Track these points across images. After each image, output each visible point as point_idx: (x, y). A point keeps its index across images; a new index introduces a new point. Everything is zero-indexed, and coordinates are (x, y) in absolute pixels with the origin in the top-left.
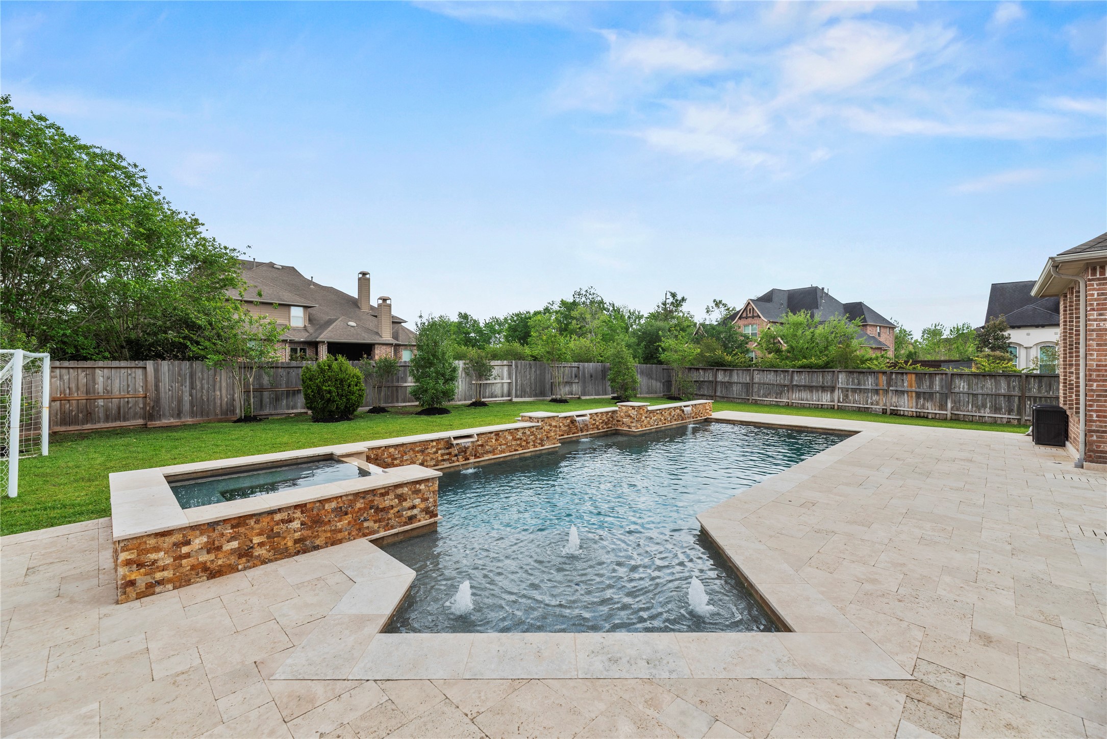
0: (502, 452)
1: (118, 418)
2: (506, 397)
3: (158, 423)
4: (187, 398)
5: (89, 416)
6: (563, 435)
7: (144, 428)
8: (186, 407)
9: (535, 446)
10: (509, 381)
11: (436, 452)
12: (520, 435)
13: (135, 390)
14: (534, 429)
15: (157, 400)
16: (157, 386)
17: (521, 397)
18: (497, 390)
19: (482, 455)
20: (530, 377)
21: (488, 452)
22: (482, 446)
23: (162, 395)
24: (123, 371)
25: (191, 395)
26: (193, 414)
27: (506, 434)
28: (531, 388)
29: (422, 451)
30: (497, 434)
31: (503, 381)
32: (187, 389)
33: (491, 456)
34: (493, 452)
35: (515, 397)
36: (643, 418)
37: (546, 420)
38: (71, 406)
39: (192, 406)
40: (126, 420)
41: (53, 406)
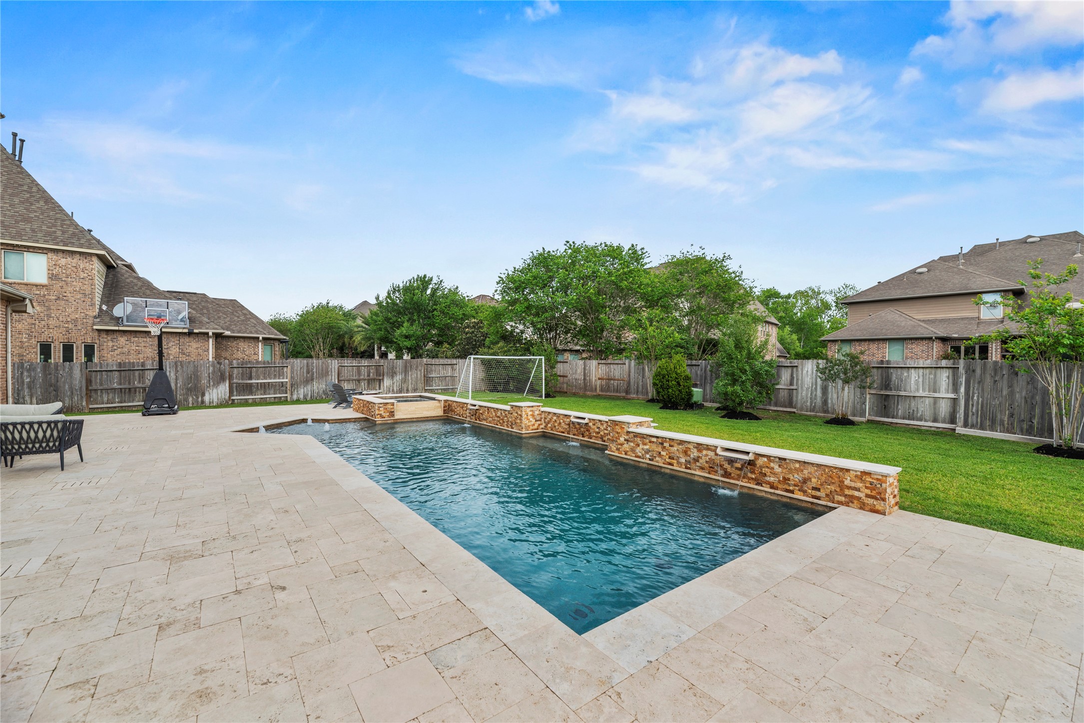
1: (617, 392)
2: (944, 422)
3: (629, 396)
4: (641, 383)
5: (608, 388)
6: (564, 433)
7: (624, 398)
8: (640, 389)
10: (952, 396)
13: (623, 377)
15: (629, 383)
16: (629, 375)
17: (982, 428)
18: (924, 407)
20: (1012, 394)
23: (631, 380)
24: (619, 365)
25: (642, 382)
26: (643, 393)
28: (1011, 415)
29: (462, 408)
31: (936, 395)
32: (640, 378)
35: (966, 425)
36: (622, 439)
38: (604, 382)
39: (643, 389)
40: (620, 393)
41: (599, 382)
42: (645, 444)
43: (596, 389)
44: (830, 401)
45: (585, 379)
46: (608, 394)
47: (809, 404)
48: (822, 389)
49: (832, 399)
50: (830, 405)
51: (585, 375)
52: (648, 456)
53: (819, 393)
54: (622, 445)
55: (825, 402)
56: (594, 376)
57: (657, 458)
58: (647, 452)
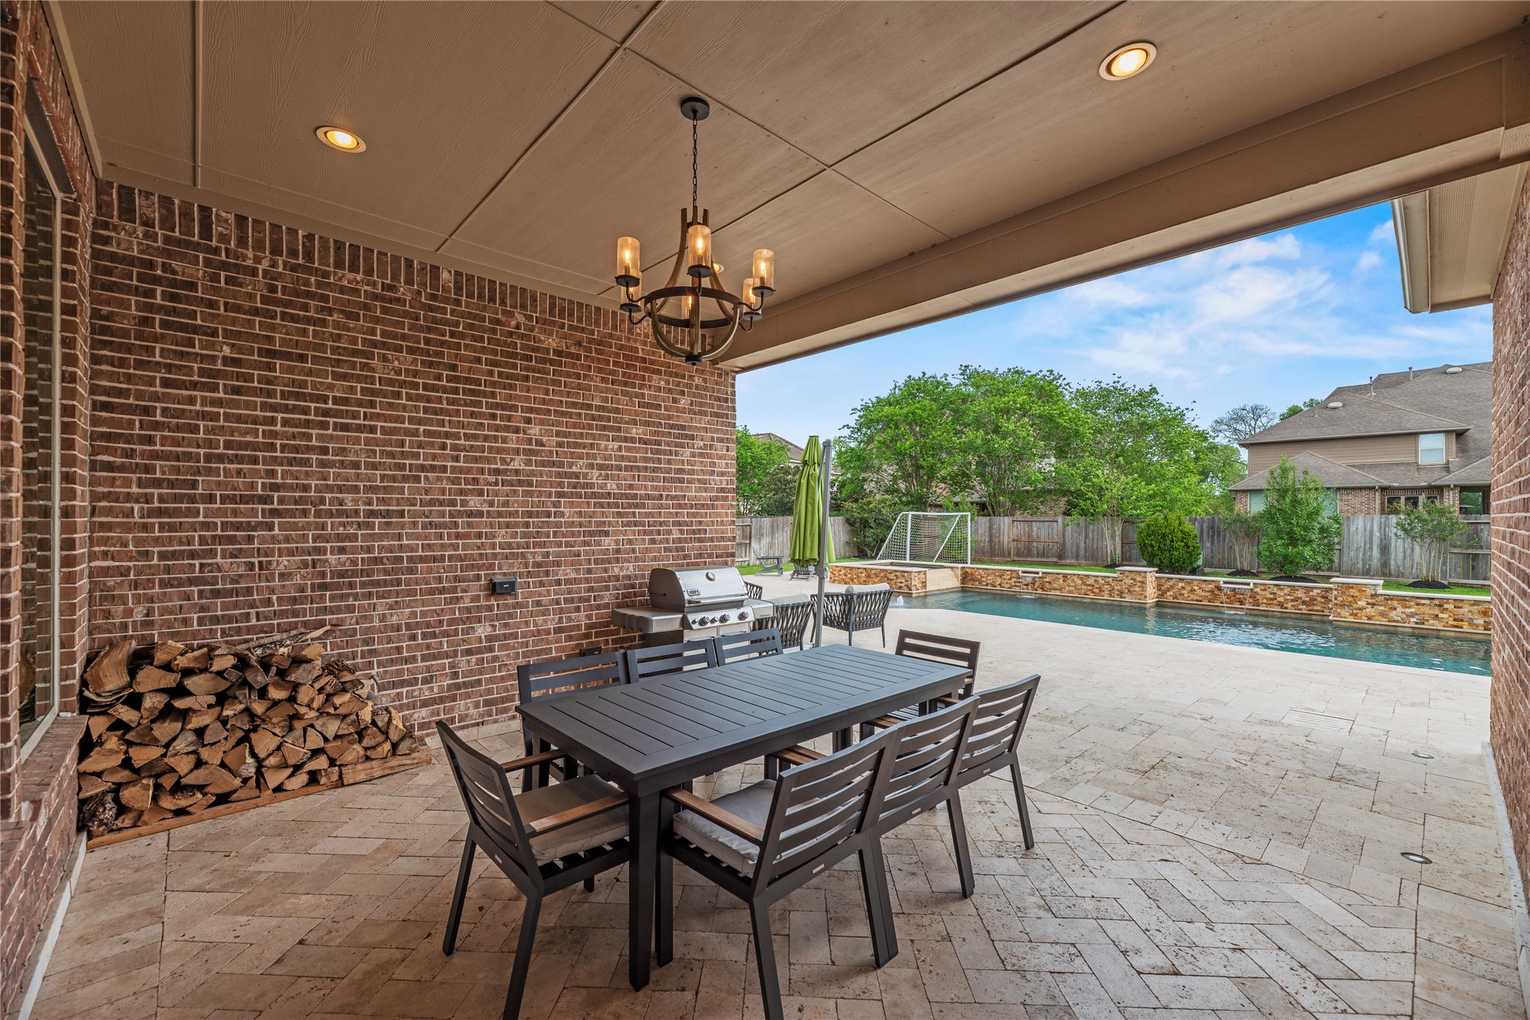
0: (1069, 592)
1: (1043, 556)
3: (1064, 562)
4: (1082, 545)
5: (1029, 553)
8: (1082, 552)
9: (1111, 595)
11: (1010, 579)
12: (1091, 581)
13: (1054, 537)
14: (1110, 580)
15: (1064, 545)
16: (1064, 535)
19: (1050, 590)
21: (1055, 589)
22: (1049, 583)
23: (1067, 542)
24: (1047, 523)
25: (1085, 544)
26: (1086, 558)
27: (1075, 578)
29: (1001, 576)
30: (1065, 576)
32: (1082, 538)
33: (1058, 593)
34: (1061, 589)
36: (1362, 603)
37: (1127, 573)
38: (1021, 545)
39: (1086, 552)
40: (1047, 557)
41: (1013, 545)
42: (1405, 607)
43: (1009, 554)
44: (1392, 563)
45: (991, 541)
46: (1029, 559)
47: (1360, 566)
48: (1381, 549)
49: (1396, 560)
50: (1392, 567)
51: (991, 535)
52: (1414, 620)
53: (1376, 552)
54: (1361, 609)
55: (1385, 564)
56: (1006, 536)
57: (1431, 622)
58: (1413, 615)
